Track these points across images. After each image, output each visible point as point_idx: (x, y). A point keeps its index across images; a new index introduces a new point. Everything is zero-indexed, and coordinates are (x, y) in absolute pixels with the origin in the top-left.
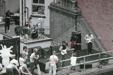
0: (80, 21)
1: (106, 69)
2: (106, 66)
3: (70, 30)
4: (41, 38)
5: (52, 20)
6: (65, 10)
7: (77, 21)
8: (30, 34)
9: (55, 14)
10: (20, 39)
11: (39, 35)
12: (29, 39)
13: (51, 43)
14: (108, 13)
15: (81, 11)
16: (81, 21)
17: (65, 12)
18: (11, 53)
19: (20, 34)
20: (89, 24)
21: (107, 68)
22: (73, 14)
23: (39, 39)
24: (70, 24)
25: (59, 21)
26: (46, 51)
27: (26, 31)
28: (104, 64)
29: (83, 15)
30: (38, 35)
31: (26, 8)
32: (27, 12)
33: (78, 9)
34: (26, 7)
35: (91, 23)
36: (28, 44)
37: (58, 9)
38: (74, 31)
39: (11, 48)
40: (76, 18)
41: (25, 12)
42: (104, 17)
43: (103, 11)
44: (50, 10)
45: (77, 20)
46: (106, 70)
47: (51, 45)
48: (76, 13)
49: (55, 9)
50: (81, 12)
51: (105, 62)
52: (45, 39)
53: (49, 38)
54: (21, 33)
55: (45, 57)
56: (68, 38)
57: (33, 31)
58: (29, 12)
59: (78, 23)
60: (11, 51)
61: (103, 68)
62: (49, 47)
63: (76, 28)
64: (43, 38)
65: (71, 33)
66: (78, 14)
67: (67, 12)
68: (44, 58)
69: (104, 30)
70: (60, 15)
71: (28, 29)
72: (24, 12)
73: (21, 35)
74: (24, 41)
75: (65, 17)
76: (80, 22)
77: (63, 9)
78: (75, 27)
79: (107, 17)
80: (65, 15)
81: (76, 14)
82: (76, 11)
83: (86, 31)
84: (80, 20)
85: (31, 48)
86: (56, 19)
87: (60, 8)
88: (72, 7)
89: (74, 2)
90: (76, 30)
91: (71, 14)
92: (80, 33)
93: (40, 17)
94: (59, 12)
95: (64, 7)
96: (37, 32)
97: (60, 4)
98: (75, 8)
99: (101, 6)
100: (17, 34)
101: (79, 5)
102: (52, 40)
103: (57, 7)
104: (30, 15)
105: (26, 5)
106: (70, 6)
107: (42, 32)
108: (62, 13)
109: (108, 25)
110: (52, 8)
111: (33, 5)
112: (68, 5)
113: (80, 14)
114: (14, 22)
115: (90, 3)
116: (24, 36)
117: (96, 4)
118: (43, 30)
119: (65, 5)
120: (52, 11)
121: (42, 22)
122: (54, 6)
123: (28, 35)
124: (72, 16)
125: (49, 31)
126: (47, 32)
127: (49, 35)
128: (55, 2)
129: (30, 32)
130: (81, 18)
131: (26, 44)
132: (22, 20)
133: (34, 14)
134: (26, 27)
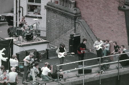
0: (79, 22)
1: (107, 74)
2: (106, 72)
3: (68, 32)
4: (37, 40)
5: (49, 21)
6: (64, 10)
7: (76, 22)
8: (24, 35)
9: (52, 14)
10: (14, 41)
11: (35, 37)
12: (23, 41)
13: (47, 46)
14: (109, 15)
16: (80, 23)
17: (63, 12)
18: (3, 56)
19: (14, 36)
20: (89, 26)
21: (108, 74)
22: (72, 15)
23: (35, 41)
24: (69, 25)
25: (56, 22)
26: (42, 54)
27: (20, 33)
28: (104, 69)
29: (83, 16)
31: (21, 8)
33: (78, 10)
34: (21, 6)
35: (92, 25)
36: (21, 46)
37: (55, 9)
38: (73, 33)
41: (20, 12)
42: (106, 18)
43: (105, 13)
44: (47, 11)
45: (76, 21)
46: (107, 76)
47: (48, 47)
49: (52, 9)
50: (80, 13)
51: (105, 67)
52: (41, 41)
53: (46, 41)
55: (41, 61)
56: (65, 40)
57: (28, 32)
58: (23, 12)
59: (77, 25)
60: (4, 54)
61: (104, 74)
62: (45, 49)
63: (75, 30)
64: (39, 40)
65: (69, 36)
66: (77, 15)
67: (65, 13)
68: (39, 62)
69: (105, 33)
70: (58, 15)
71: (22, 30)
72: (18, 12)
73: (15, 37)
74: (17, 43)
75: (63, 18)
76: (79, 23)
77: (61, 9)
78: (74, 28)
79: (109, 18)
80: (63, 16)
81: (74, 15)
82: (75, 12)
83: (85, 33)
84: (79, 21)
85: (25, 51)
86: (53, 20)
87: (57, 8)
88: (71, 7)
89: (73, 1)
90: (75, 33)
91: (70, 15)
92: (79, 35)
93: (36, 18)
94: (57, 13)
95: (62, 7)
96: (32, 34)
97: (58, 3)
98: (74, 9)
99: (102, 7)
100: (11, 35)
101: (78, 5)
102: (48, 43)
103: (54, 7)
104: (24, 15)
105: (21, 4)
106: (69, 6)
107: (38, 33)
108: (60, 13)
109: (109, 27)
110: (49, 8)
111: (28, 5)
112: (67, 5)
113: (80, 15)
114: (7, 22)
115: (91, 4)
116: (18, 38)
117: (97, 4)
118: (39, 31)
119: (63, 5)
120: (49, 11)
121: (38, 23)
122: (51, 6)
123: (22, 37)
124: (70, 17)
125: (45, 33)
126: (43, 34)
127: (46, 37)
128: (53, 2)
129: (24, 33)
130: (81, 19)
131: (20, 46)
132: (16, 21)
133: (29, 14)
134: (20, 28)
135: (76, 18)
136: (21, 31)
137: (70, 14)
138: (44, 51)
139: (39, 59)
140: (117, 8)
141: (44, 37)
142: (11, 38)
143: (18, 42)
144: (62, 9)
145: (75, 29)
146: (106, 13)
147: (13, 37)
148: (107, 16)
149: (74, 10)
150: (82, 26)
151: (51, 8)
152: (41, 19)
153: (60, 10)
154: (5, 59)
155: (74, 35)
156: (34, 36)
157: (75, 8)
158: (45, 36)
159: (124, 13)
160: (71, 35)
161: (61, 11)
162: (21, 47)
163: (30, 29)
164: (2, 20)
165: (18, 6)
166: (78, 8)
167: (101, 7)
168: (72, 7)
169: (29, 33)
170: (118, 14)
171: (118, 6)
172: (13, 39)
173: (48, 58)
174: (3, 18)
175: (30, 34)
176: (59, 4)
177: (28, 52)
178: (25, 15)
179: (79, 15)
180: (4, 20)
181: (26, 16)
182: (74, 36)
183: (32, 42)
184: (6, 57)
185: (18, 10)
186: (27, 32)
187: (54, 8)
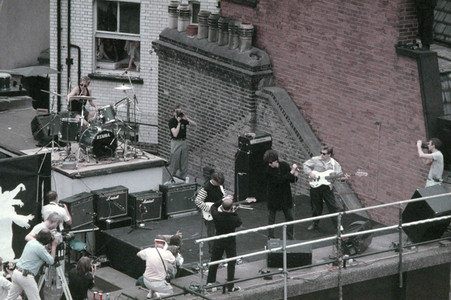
0: (267, 96)
1: (362, 268)
2: (361, 261)
3: (231, 127)
4: (128, 156)
5: (166, 93)
6: (216, 56)
7: (256, 96)
8: (87, 140)
9: (177, 69)
10: (53, 159)
11: (121, 146)
12: (83, 161)
13: (164, 174)
14: (368, 71)
15: (271, 61)
16: (271, 98)
17: (213, 64)
19: (53, 142)
20: (300, 108)
21: (366, 268)
22: (243, 71)
23: (121, 159)
24: (234, 106)
26: (145, 202)
27: (72, 132)
28: (353, 251)
29: (279, 75)
30: (115, 145)
31: (73, 49)
32: (75, 62)
33: (263, 54)
34: (72, 43)
35: (310, 105)
36: (78, 178)
37: (187, 52)
38: (247, 131)
39: (17, 190)
40: (254, 87)
41: (69, 62)
42: (355, 83)
43: (353, 64)
44: (160, 58)
45: (257, 93)
46: (362, 273)
47: (164, 181)
48: (255, 69)
49: (176, 51)
50: (270, 66)
51: (357, 244)
52: (143, 160)
53: (158, 158)
54: (56, 138)
55: (142, 225)
56: (223, 156)
57: (100, 129)
58: (82, 62)
59: (260, 105)
60: (20, 203)
61: (352, 267)
62: (155, 187)
63: (254, 122)
64: (136, 157)
65: (236, 141)
66: (261, 73)
67: (219, 66)
68: (136, 227)
69: (353, 131)
70: (196, 73)
71: (79, 123)
72: (64, 62)
73: (56, 146)
74: (64, 167)
75: (213, 81)
76: (267, 99)
77: (206, 54)
78: (249, 117)
79: (366, 82)
80: (214, 76)
81: (252, 73)
82: (253, 62)
83: (289, 134)
84: (267, 92)
85: (89, 192)
86: (181, 87)
87: (194, 49)
88: (239, 47)
89: (245, 27)
90: (253, 131)
91: (237, 71)
92: (268, 139)
93: (125, 81)
94: (193, 64)
95: (209, 47)
96: (112, 135)
97: (197, 33)
98: (249, 52)
99: (343, 44)
100: (42, 140)
101: (265, 41)
102: (165, 164)
103: (185, 46)
104: (85, 73)
105: (72, 37)
106: (232, 41)
107: (132, 134)
108: (202, 67)
109: (368, 112)
110: (166, 49)
111: (97, 38)
112: (225, 40)
113: (270, 71)
114: (28, 97)
115: (306, 34)
116: (65, 148)
117: (327, 35)
118: (136, 127)
119: (214, 40)
120: (166, 59)
121: (132, 100)
122: (174, 42)
123: (81, 146)
124: (238, 79)
125: (155, 131)
126: (149, 135)
127: (157, 146)
128: (179, 29)
129: (87, 133)
130: (273, 85)
131: (72, 177)
132: (59, 92)
133: (100, 71)
134: (73, 116)
135: (258, 83)
136: (75, 126)
137: (238, 69)
138: (151, 192)
139: (136, 219)
140: (393, 49)
141: (152, 146)
142: (45, 150)
143: (65, 163)
144: (211, 51)
145: (255, 118)
146: (356, 63)
147: (50, 146)
148: (358, 76)
149: (251, 55)
150: (277, 107)
151: (175, 48)
152: (140, 86)
153: (202, 57)
154: (24, 221)
155: (251, 138)
156: (119, 143)
157: (255, 49)
158: (153, 142)
159: (415, 64)
160: (240, 139)
161: (206, 58)
162: (75, 180)
163: (104, 120)
164: (12, 89)
165: (64, 42)
166: (264, 49)
167: (339, 47)
168: (243, 47)
169: (104, 133)
170: (397, 68)
171: (395, 41)
172: (49, 155)
173: (165, 217)
174: (15, 84)
175: (106, 136)
176: (199, 36)
177: (101, 196)
178: (87, 71)
179: (265, 72)
180: (20, 88)
181: (92, 77)
182: (252, 142)
183: (114, 161)
184: (26, 214)
185: (64, 55)
186: (95, 131)
187: (183, 50)
